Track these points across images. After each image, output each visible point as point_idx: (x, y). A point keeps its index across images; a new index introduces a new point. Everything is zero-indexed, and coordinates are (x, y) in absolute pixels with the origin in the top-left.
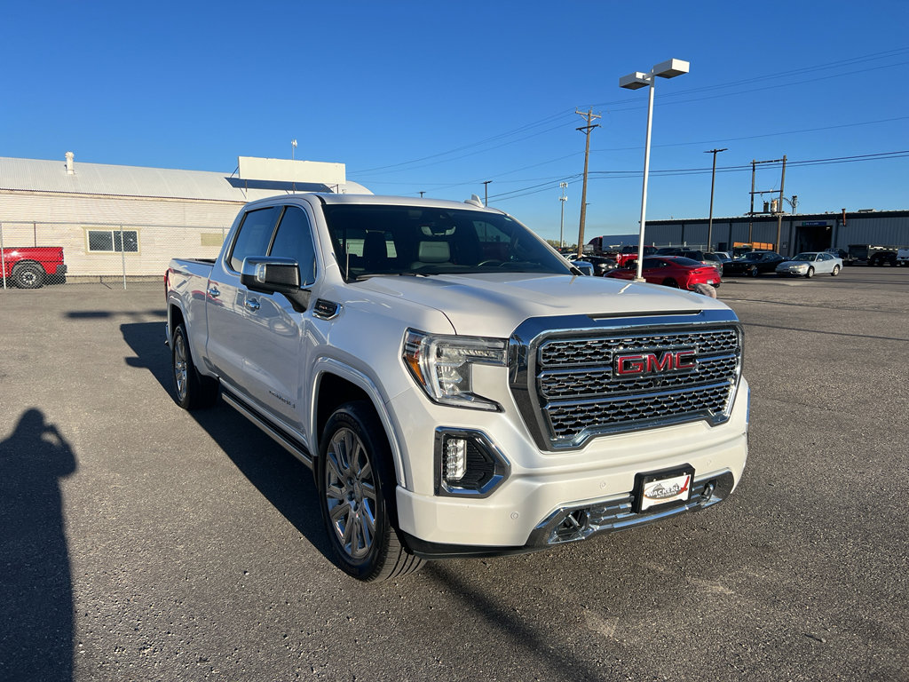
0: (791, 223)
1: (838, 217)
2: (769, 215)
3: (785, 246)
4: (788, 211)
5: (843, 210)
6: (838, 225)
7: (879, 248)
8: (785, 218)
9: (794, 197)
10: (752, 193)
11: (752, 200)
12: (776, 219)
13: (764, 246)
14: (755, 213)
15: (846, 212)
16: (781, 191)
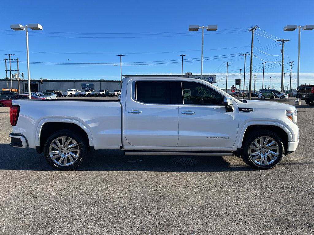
0: (23, 82)
1: (40, 81)
2: (14, 79)
3: (22, 90)
4: (21, 78)
5: (41, 79)
6: (40, 84)
7: (55, 91)
8: (21, 80)
9: (22, 73)
10: (6, 71)
11: (7, 73)
12: (17, 80)
13: (14, 90)
14: (8, 78)
15: (42, 79)
16: (18, 71)
